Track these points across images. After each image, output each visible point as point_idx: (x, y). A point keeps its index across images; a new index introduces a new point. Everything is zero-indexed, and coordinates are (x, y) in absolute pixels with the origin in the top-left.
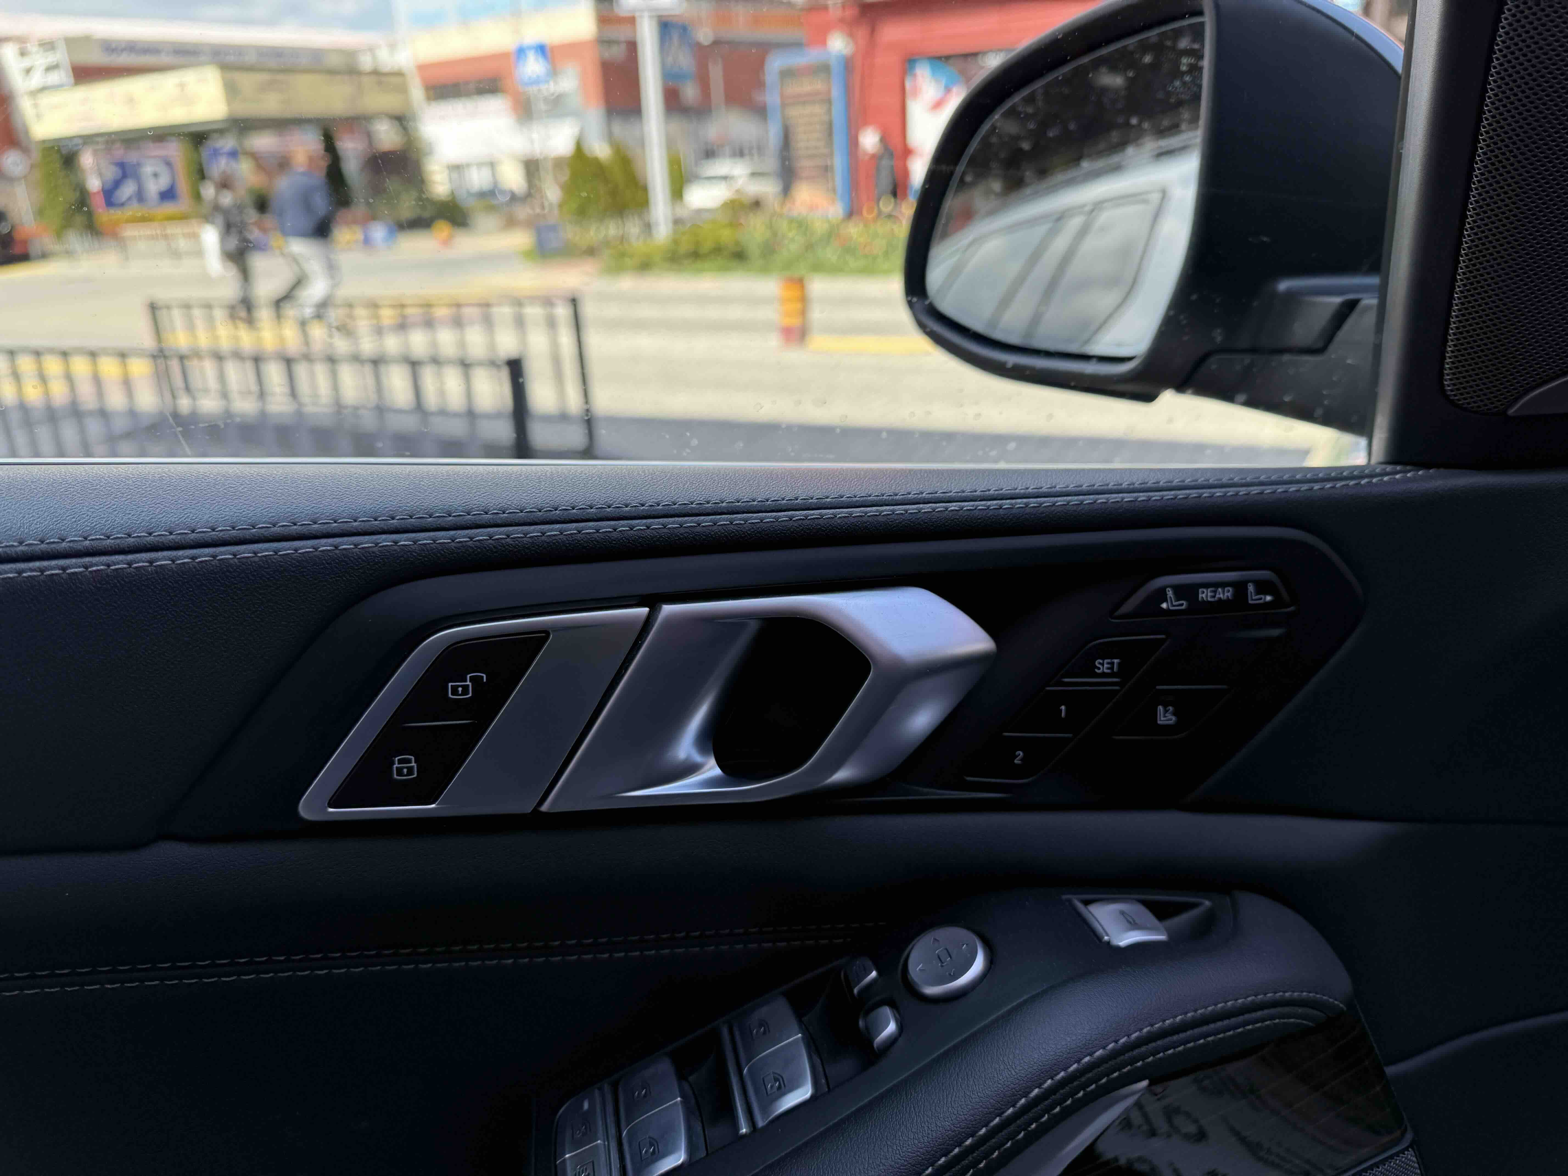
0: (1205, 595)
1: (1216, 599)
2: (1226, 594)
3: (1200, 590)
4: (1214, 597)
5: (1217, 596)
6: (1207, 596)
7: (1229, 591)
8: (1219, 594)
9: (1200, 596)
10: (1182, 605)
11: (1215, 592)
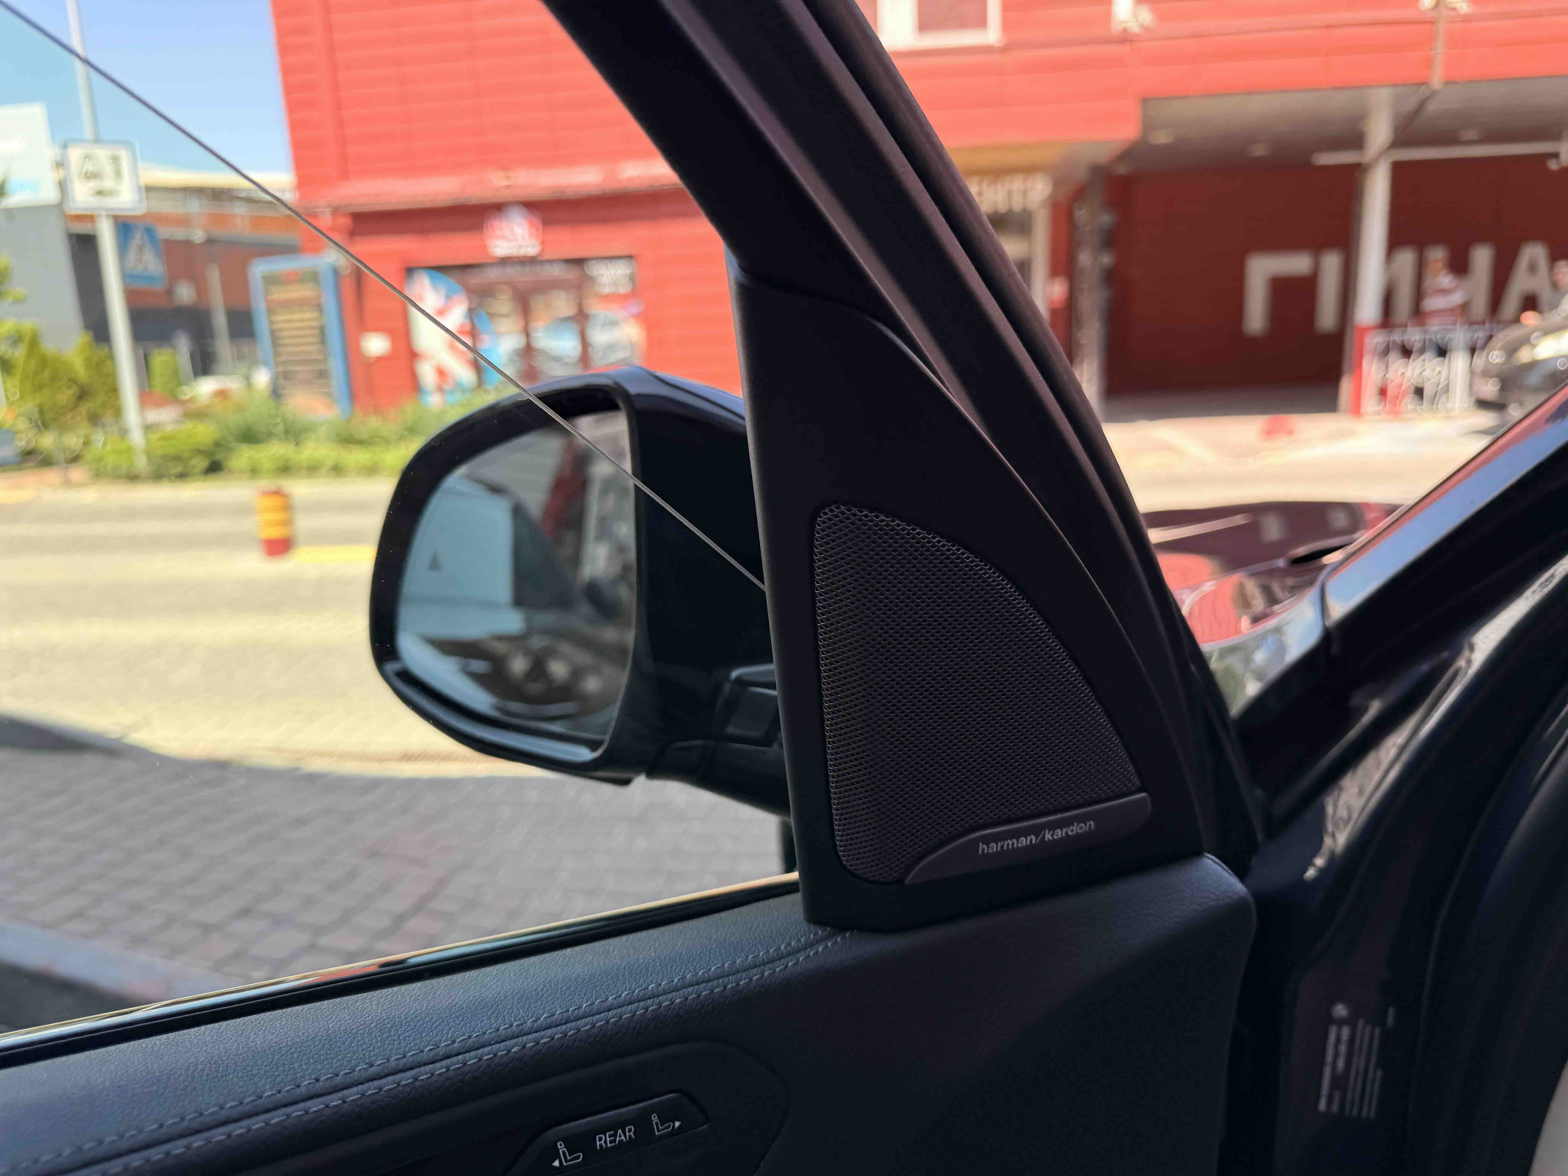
0: (603, 1141)
1: (617, 1143)
2: (628, 1134)
3: (597, 1137)
4: (614, 1141)
5: (618, 1139)
6: (605, 1142)
7: (630, 1131)
8: (620, 1137)
9: (598, 1143)
10: (578, 1157)
11: (615, 1135)
